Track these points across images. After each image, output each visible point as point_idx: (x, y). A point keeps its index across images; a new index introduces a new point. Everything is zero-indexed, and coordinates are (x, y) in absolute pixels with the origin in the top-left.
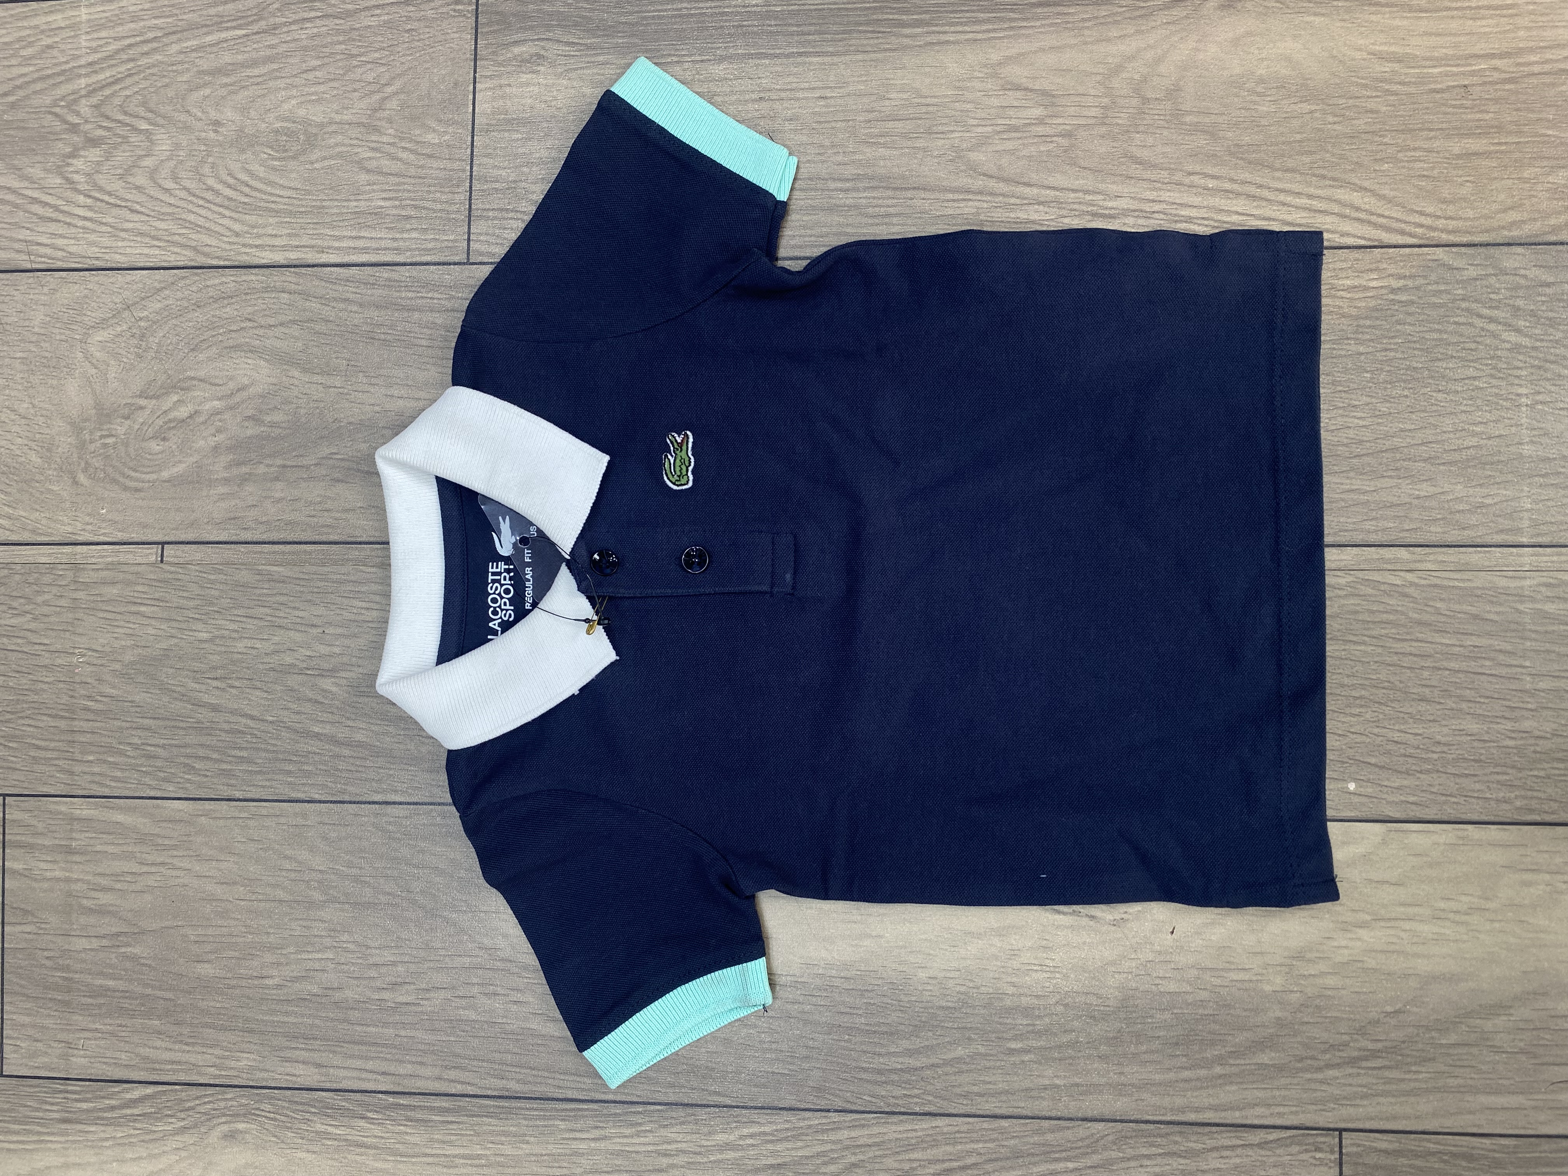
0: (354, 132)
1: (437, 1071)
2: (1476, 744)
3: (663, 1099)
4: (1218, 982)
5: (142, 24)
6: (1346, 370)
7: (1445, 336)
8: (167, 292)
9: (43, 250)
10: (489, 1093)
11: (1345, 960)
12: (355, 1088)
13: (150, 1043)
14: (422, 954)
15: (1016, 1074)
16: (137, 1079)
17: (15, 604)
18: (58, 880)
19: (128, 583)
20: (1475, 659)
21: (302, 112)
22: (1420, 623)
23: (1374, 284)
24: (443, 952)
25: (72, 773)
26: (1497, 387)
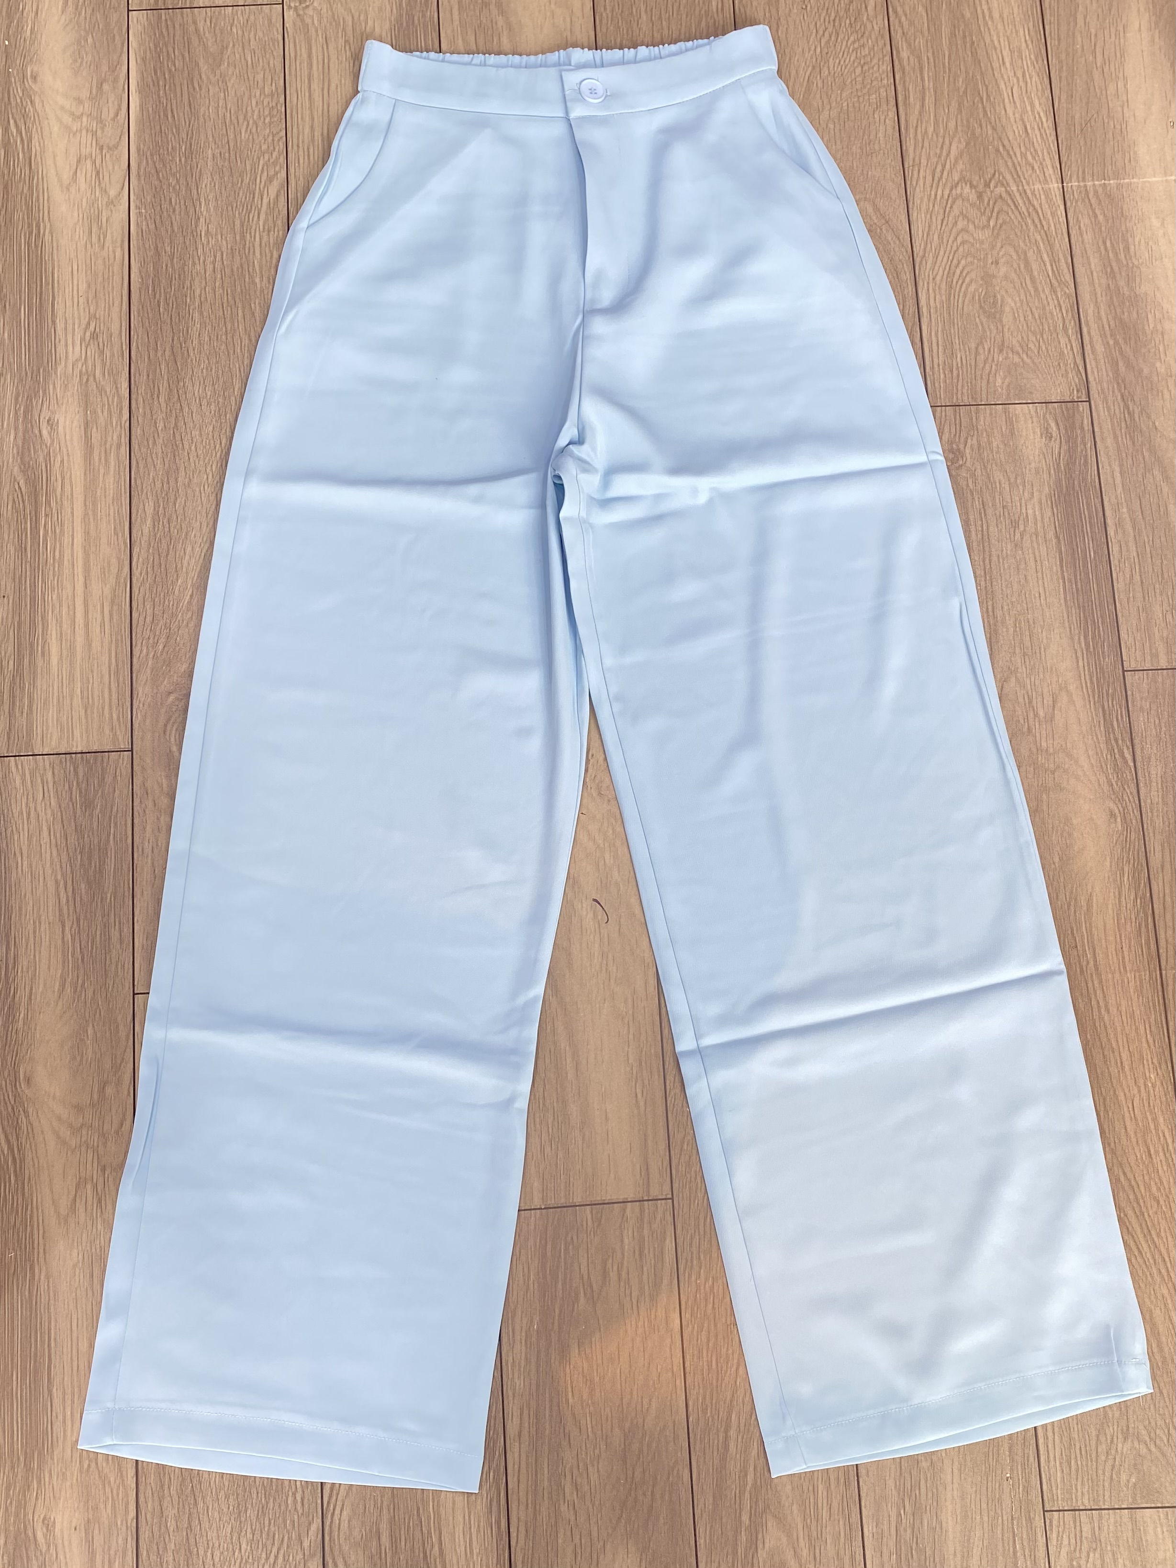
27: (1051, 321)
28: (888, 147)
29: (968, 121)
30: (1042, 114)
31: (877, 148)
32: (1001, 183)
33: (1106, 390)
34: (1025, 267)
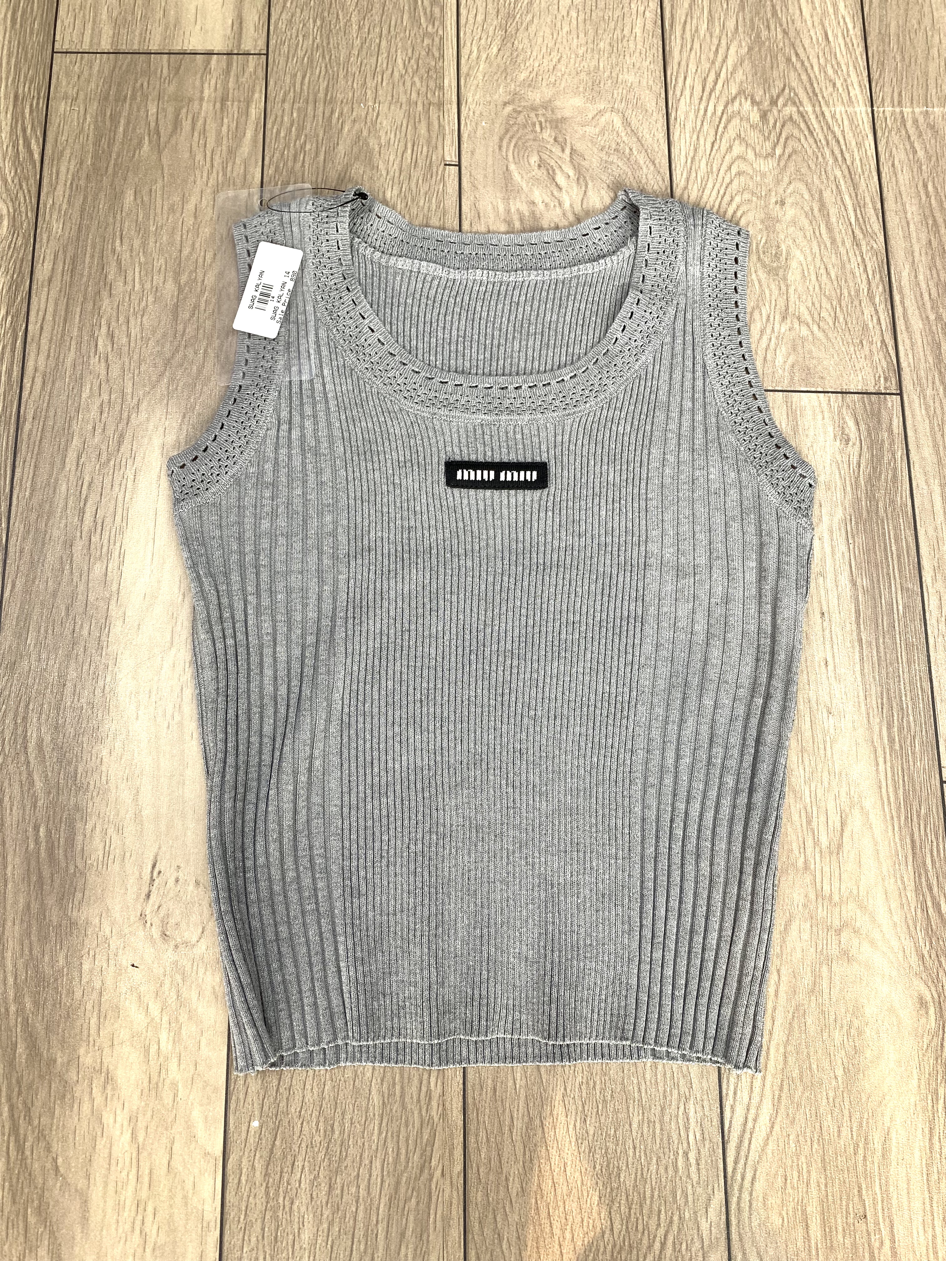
0: (781, 303)
1: (41, 368)
2: (291, 1237)
3: (12, 542)
4: (89, 1007)
5: (856, 150)
6: (616, 1112)
7: (648, 1202)
8: (652, 168)
9: (681, 80)
10: (22, 408)
11: (104, 1120)
12: (32, 307)
13: (73, 157)
14: (136, 357)
15: (18, 833)
16: (47, 147)
17: (413, 61)
18: (202, 92)
19: (429, 142)
20: (366, 1236)
21: (794, 264)
22: (398, 1183)
23: (691, 1137)
24: (136, 372)
25: (284, 101)
26: (605, 1251)
27: (851, 284)
28: (647, 45)
29: (752, 20)
30: (848, 20)
31: (632, 45)
32: (794, 102)
33: (924, 381)
34: (820, 210)
